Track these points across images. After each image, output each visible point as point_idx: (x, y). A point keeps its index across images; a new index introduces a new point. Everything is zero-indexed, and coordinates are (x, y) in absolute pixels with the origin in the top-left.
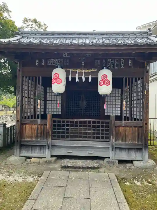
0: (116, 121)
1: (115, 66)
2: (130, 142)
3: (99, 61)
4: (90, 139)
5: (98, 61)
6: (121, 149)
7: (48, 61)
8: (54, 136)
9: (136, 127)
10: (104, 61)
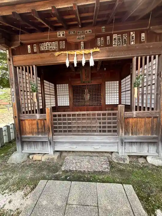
0: (125, 111)
1: (122, 44)
2: (142, 135)
3: (102, 39)
4: (96, 133)
5: (100, 39)
6: (131, 143)
7: (41, 45)
8: (56, 131)
9: (150, 117)
10: (108, 38)
